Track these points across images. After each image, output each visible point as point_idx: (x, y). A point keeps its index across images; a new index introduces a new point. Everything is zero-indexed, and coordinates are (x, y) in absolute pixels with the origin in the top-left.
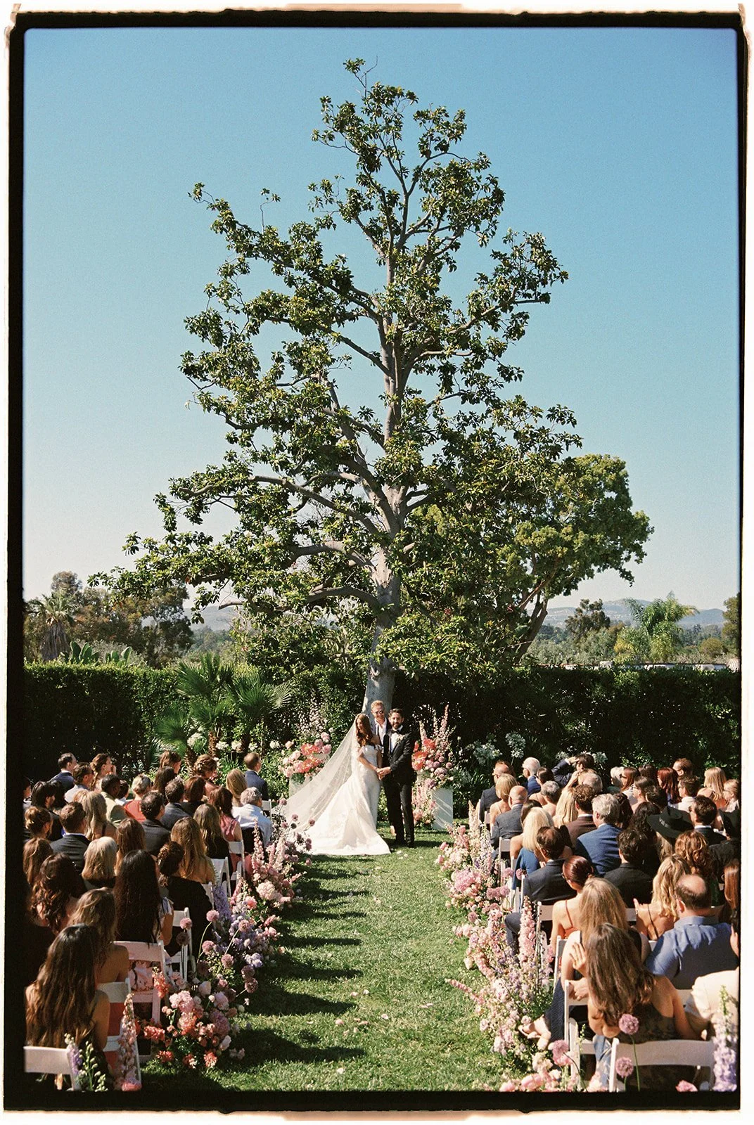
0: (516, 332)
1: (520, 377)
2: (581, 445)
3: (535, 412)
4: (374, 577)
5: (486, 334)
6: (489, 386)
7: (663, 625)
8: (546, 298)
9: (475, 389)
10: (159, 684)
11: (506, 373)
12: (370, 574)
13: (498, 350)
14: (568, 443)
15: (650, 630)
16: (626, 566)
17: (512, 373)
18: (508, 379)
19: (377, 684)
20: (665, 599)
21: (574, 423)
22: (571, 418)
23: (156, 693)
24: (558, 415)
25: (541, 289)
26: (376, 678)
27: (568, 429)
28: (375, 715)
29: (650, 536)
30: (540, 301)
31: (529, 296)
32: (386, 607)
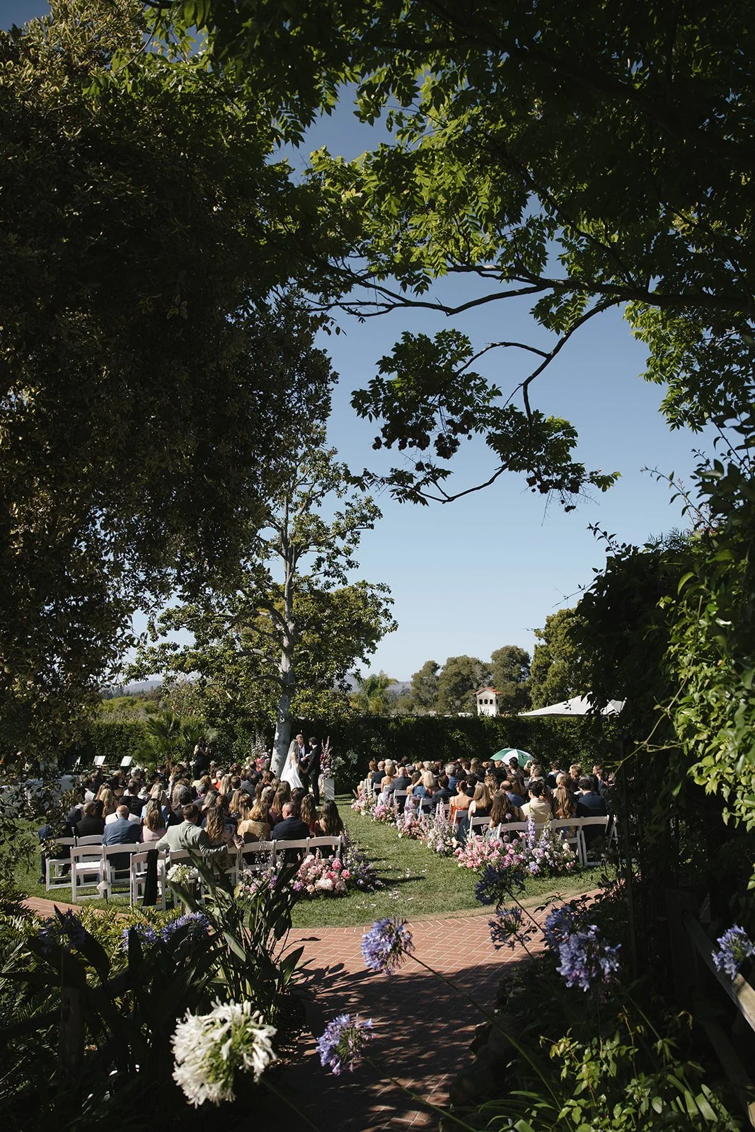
0: (355, 541)
1: (357, 567)
2: (394, 604)
3: (372, 587)
4: (280, 668)
5: (340, 543)
6: (341, 569)
7: (378, 691)
8: (372, 526)
9: (332, 570)
10: (108, 731)
11: (350, 564)
12: (278, 667)
13: (348, 552)
15: (369, 694)
16: (366, 656)
17: (353, 564)
20: (378, 675)
21: (390, 592)
22: (388, 589)
23: (107, 736)
24: (382, 588)
25: (369, 522)
26: (283, 723)
27: (386, 595)
29: (382, 637)
30: (369, 528)
31: (364, 525)
32: (289, 685)
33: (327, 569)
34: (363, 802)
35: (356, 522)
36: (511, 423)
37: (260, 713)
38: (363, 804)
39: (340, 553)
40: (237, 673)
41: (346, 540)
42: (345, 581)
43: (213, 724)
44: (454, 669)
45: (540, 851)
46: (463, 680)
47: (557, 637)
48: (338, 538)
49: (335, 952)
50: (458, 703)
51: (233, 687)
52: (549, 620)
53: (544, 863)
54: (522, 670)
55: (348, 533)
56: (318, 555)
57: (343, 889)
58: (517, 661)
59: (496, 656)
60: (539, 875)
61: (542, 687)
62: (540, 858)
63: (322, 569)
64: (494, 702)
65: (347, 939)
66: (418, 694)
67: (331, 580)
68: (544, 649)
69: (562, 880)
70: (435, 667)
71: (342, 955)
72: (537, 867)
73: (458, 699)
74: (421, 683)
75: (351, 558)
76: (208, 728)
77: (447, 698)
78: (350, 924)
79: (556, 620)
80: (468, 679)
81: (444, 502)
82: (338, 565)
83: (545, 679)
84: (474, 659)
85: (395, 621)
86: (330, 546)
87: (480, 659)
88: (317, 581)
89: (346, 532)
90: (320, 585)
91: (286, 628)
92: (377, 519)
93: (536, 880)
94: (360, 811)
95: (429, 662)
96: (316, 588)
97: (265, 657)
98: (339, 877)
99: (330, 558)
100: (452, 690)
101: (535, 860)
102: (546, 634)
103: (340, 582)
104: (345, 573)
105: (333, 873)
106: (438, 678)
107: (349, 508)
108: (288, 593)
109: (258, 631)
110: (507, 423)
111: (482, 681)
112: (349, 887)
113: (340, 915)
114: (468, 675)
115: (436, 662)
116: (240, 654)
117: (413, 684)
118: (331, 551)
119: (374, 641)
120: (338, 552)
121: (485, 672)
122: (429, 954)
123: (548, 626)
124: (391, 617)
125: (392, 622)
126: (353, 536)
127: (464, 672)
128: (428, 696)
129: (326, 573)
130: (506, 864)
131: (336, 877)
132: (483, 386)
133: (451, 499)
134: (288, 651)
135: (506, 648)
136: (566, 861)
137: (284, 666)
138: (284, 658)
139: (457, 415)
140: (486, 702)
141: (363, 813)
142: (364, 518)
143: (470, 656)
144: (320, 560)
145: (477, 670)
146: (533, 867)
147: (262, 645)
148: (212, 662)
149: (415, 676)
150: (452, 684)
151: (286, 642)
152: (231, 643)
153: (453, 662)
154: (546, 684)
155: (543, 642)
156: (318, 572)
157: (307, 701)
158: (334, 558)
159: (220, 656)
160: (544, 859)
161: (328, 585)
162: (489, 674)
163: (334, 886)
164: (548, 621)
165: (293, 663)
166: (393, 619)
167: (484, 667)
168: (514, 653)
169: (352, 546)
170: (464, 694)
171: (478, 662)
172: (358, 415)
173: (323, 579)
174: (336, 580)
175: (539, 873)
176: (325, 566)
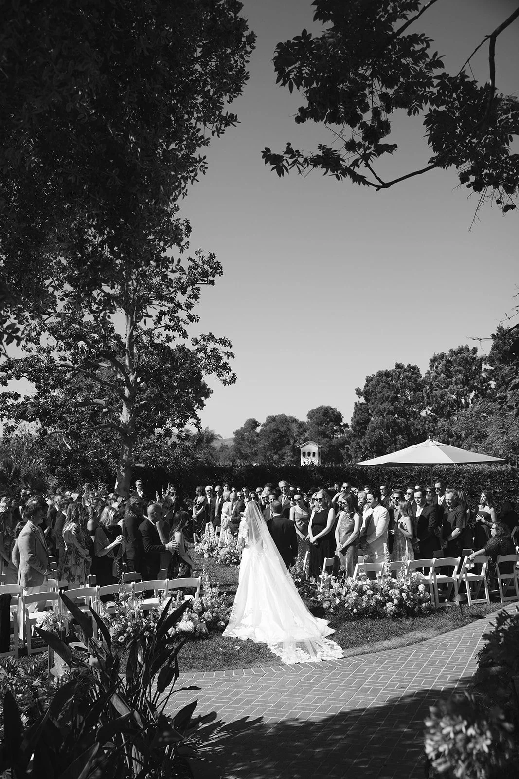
0: (196, 297)
1: (198, 320)
2: (234, 357)
3: (216, 341)
4: (120, 418)
5: (181, 298)
6: (181, 323)
7: (204, 445)
8: (212, 283)
9: (172, 323)
11: (191, 318)
12: (119, 417)
13: (189, 306)
14: (228, 356)
17: (194, 318)
18: (192, 321)
19: (123, 474)
21: (231, 347)
22: (229, 344)
24: (224, 342)
25: (210, 278)
26: (123, 471)
27: (227, 349)
28: (137, 486)
29: (211, 395)
30: (209, 284)
31: (205, 281)
32: (130, 435)
33: (168, 323)
34: (206, 545)
35: (198, 277)
36: (458, 96)
37: (101, 462)
38: (206, 547)
39: (181, 307)
40: (79, 421)
41: (186, 296)
42: (185, 335)
43: (52, 472)
44: (273, 426)
45: (397, 591)
46: (281, 436)
47: (376, 395)
48: (179, 292)
49: (208, 699)
50: (276, 457)
51: (75, 435)
52: (369, 380)
53: (401, 603)
54: (335, 428)
55: (189, 289)
56: (159, 309)
57: (204, 631)
58: (331, 420)
59: (311, 415)
60: (396, 616)
61: (361, 441)
62: (397, 599)
63: (163, 323)
64: (317, 455)
65: (218, 685)
66: (239, 449)
67: (171, 333)
68: (363, 406)
69: (418, 621)
70: (253, 424)
71: (216, 702)
72: (394, 608)
73: (276, 453)
74: (243, 439)
75: (191, 312)
76: (48, 476)
77: (266, 453)
78: (216, 668)
79: (375, 380)
80: (286, 435)
81: (379, 188)
82: (178, 319)
83: (364, 434)
84: (291, 418)
85: (234, 374)
86: (171, 300)
87: (297, 418)
88: (159, 334)
89: (187, 287)
90: (161, 338)
91: (128, 379)
92: (217, 276)
93: (393, 621)
94: (203, 554)
95: (251, 420)
96: (156, 341)
97: (107, 407)
98: (200, 619)
99: (171, 312)
100: (270, 445)
101: (391, 600)
102: (365, 392)
103: (180, 336)
104: (185, 327)
105: (194, 615)
106: (258, 435)
107: (191, 264)
108: (129, 345)
109: (100, 381)
110: (454, 96)
111: (298, 438)
112: (210, 629)
113: (205, 658)
114: (286, 432)
115: (257, 420)
116: (82, 405)
117: (235, 440)
118: (172, 305)
119: (203, 398)
120: (179, 306)
121: (301, 430)
122: (309, 699)
123: (367, 385)
124: (230, 370)
125: (231, 375)
126: (193, 292)
127: (282, 429)
128: (248, 451)
129: (167, 327)
130: (364, 605)
131: (197, 619)
132: (423, 55)
133: (387, 186)
134: (130, 401)
135: (322, 408)
136: (421, 601)
137: (125, 416)
138: (125, 409)
139: (391, 87)
140: (309, 454)
141: (206, 556)
142: (205, 274)
143: (288, 414)
144: (162, 313)
145: (294, 427)
146: (390, 607)
147: (103, 396)
148: (54, 411)
149: (237, 433)
150: (270, 440)
151: (127, 393)
152: (72, 393)
153: (272, 419)
154: (366, 438)
155: (362, 400)
156: (159, 326)
157: (148, 449)
158: (175, 312)
159: (62, 406)
160: (401, 600)
161: (169, 339)
162: (305, 431)
163: (195, 628)
164: (367, 380)
165: (134, 413)
166: (232, 372)
167: (301, 425)
168: (328, 412)
169: (193, 301)
170: (281, 450)
171: (295, 420)
172: (278, 81)
173: (165, 333)
174: (176, 334)
175: (396, 614)
176: (166, 320)
